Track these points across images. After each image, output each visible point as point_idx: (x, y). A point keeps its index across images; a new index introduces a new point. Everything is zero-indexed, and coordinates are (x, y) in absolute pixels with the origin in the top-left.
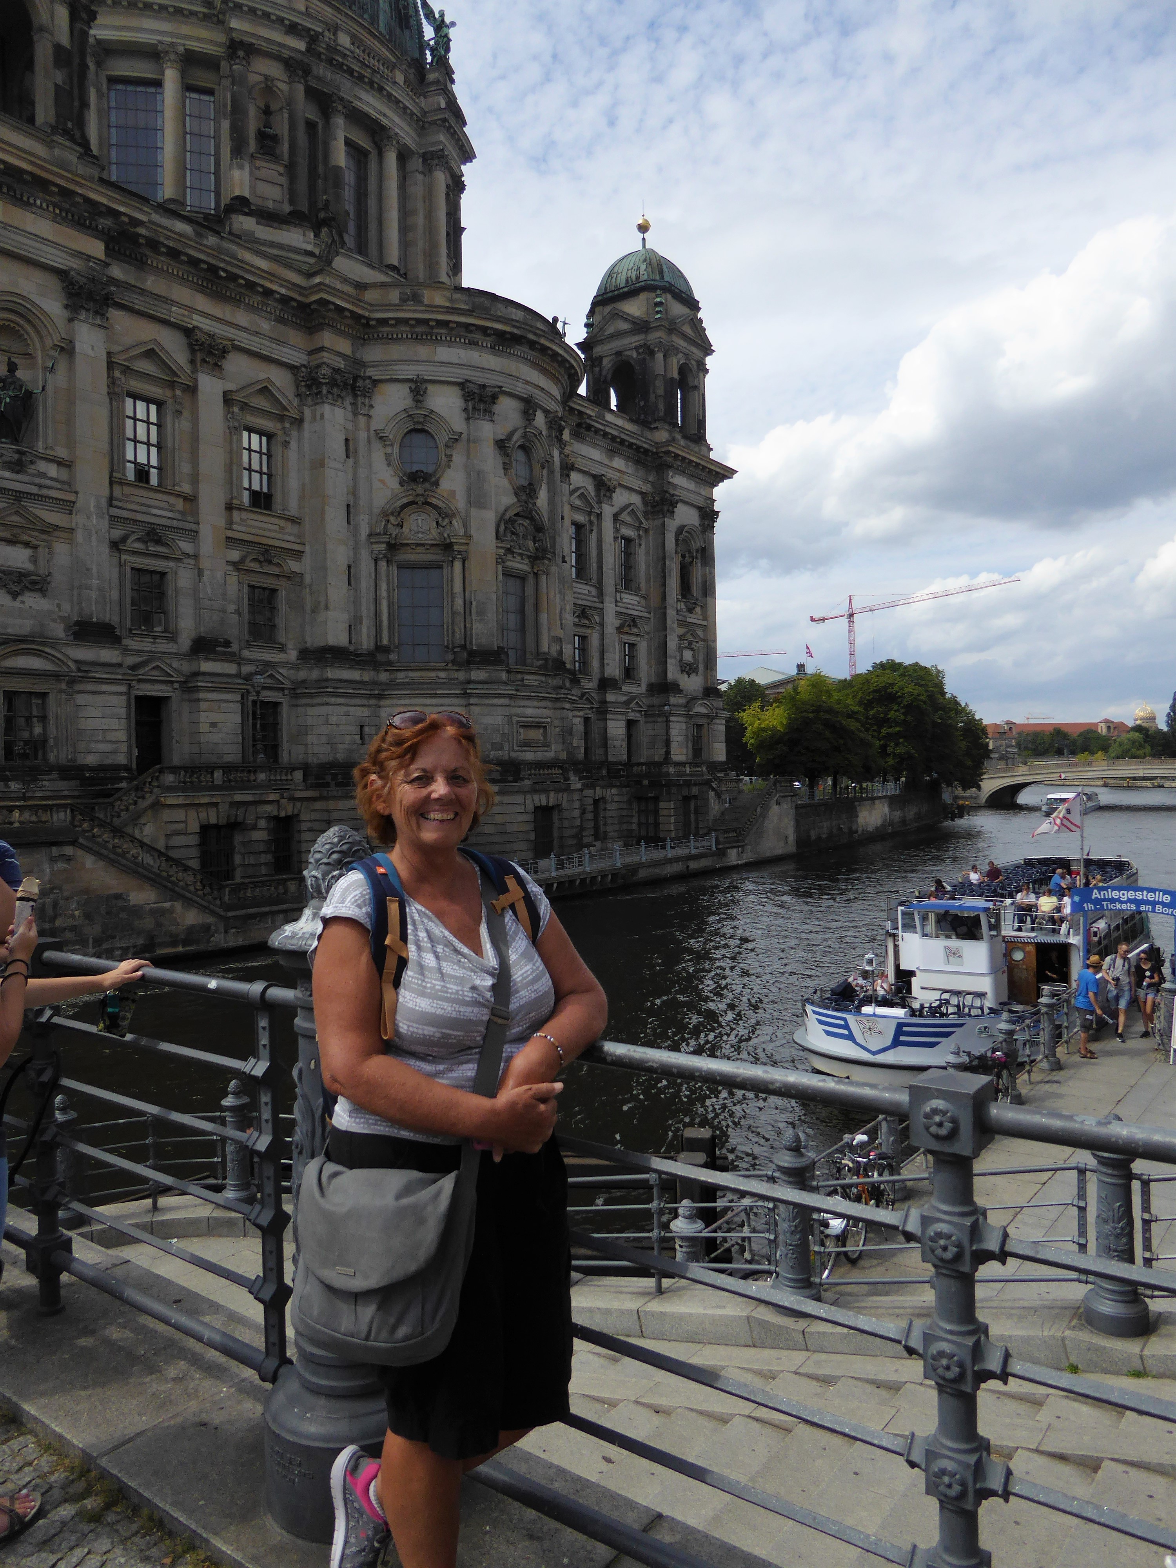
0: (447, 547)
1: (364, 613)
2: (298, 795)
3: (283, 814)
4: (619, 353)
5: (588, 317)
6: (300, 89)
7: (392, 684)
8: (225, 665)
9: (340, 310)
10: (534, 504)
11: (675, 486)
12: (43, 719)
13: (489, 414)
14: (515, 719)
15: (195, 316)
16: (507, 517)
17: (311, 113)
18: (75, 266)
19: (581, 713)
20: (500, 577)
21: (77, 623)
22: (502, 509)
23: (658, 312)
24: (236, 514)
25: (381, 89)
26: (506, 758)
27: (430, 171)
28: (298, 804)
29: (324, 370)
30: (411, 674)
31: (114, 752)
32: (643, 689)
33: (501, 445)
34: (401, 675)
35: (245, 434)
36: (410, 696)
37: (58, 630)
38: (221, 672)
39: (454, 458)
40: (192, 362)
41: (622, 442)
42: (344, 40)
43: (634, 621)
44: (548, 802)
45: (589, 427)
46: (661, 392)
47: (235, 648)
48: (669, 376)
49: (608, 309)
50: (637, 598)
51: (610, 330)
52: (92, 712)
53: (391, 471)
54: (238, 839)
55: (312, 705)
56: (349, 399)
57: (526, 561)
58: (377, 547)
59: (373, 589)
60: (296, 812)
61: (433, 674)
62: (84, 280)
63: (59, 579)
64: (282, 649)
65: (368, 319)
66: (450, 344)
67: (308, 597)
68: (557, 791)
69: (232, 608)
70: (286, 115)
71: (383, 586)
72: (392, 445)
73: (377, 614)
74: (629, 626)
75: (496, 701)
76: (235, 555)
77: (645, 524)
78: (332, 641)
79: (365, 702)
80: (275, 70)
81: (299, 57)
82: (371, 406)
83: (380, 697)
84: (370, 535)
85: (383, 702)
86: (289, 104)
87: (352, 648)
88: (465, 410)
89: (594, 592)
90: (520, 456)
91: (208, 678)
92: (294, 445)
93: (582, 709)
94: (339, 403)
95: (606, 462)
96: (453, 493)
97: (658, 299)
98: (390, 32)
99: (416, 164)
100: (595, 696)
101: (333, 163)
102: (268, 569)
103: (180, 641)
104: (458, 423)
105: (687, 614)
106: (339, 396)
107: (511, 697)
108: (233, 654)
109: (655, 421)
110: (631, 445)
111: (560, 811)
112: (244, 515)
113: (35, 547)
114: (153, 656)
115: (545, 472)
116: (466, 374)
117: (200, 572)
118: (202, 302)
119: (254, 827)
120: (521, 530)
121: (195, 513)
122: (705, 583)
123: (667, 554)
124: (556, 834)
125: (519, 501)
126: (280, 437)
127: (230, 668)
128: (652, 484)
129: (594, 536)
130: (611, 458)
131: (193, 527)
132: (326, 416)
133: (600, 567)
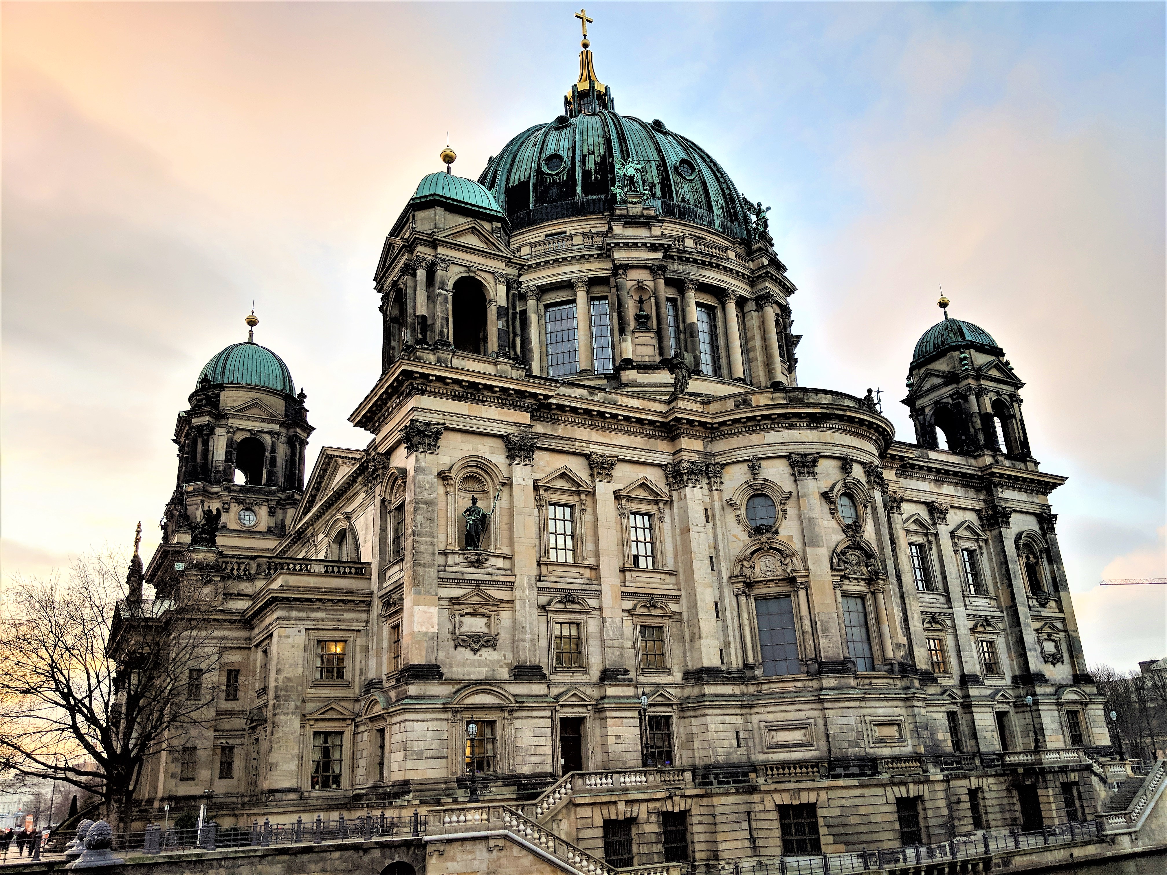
0: (791, 581)
1: (731, 639)
2: (688, 792)
3: (676, 810)
4: (937, 403)
5: (908, 379)
6: (661, 282)
7: (759, 695)
8: (625, 689)
9: (690, 422)
10: (861, 537)
11: (1006, 500)
12: (493, 740)
13: (812, 474)
14: (868, 719)
15: (591, 446)
16: (839, 550)
17: (671, 293)
18: (512, 432)
19: (943, 709)
20: (839, 599)
21: (517, 667)
22: (833, 545)
23: (964, 365)
24: (628, 574)
25: (718, 266)
26: (863, 753)
27: (762, 308)
28: (689, 801)
29: (684, 464)
30: (773, 686)
31: (543, 763)
32: (1008, 681)
33: (826, 496)
34: (765, 687)
35: (632, 517)
36: (775, 704)
37: (504, 673)
38: (622, 694)
39: (788, 512)
40: (592, 475)
41: (947, 472)
42: (689, 243)
43: (986, 621)
44: (908, 793)
45: (913, 466)
46: (979, 425)
47: (632, 675)
48: (983, 411)
49: (922, 371)
50: (987, 600)
51: (927, 386)
52: (527, 733)
53: (741, 528)
54: (634, 831)
55: (695, 717)
56: (704, 481)
57: (862, 583)
58: (736, 586)
59: (736, 619)
60: (688, 808)
61: (791, 684)
62: (518, 439)
63: (504, 637)
64: (670, 672)
65: (712, 424)
66: (774, 429)
67: (686, 630)
68: (917, 783)
69: (629, 644)
70: (653, 301)
71: (745, 616)
72: (739, 509)
73: (742, 638)
74: (982, 625)
75: (847, 704)
76: (629, 604)
77: (983, 536)
78: (706, 663)
79: (738, 711)
80: (643, 275)
81: (658, 263)
82: (722, 483)
83: (751, 706)
84: (730, 578)
85: (754, 710)
86: (654, 294)
87: (724, 668)
88: (793, 474)
89: (942, 599)
90: (845, 501)
91: (612, 701)
92: (667, 519)
93: (943, 705)
94: (697, 485)
95: (936, 490)
96: (791, 538)
97: (963, 355)
98: (723, 227)
99: (751, 306)
100: (958, 692)
101: (689, 321)
102: (654, 612)
103: (591, 673)
104: (788, 485)
105: (1040, 609)
106: (696, 480)
107: (860, 700)
108: (631, 680)
109: (976, 450)
110: (955, 474)
111: (923, 802)
112: (634, 574)
113: (489, 617)
114: (572, 686)
115: (869, 510)
116: (791, 448)
117: (603, 620)
118: (595, 436)
119: (648, 821)
120: (854, 559)
121: (598, 578)
122: (1054, 579)
123: (1009, 559)
124: (922, 824)
125: (847, 536)
126: (657, 516)
127: (630, 691)
128: (985, 501)
129: (934, 551)
130: (940, 487)
131: (597, 588)
132: (688, 496)
133: (944, 578)
